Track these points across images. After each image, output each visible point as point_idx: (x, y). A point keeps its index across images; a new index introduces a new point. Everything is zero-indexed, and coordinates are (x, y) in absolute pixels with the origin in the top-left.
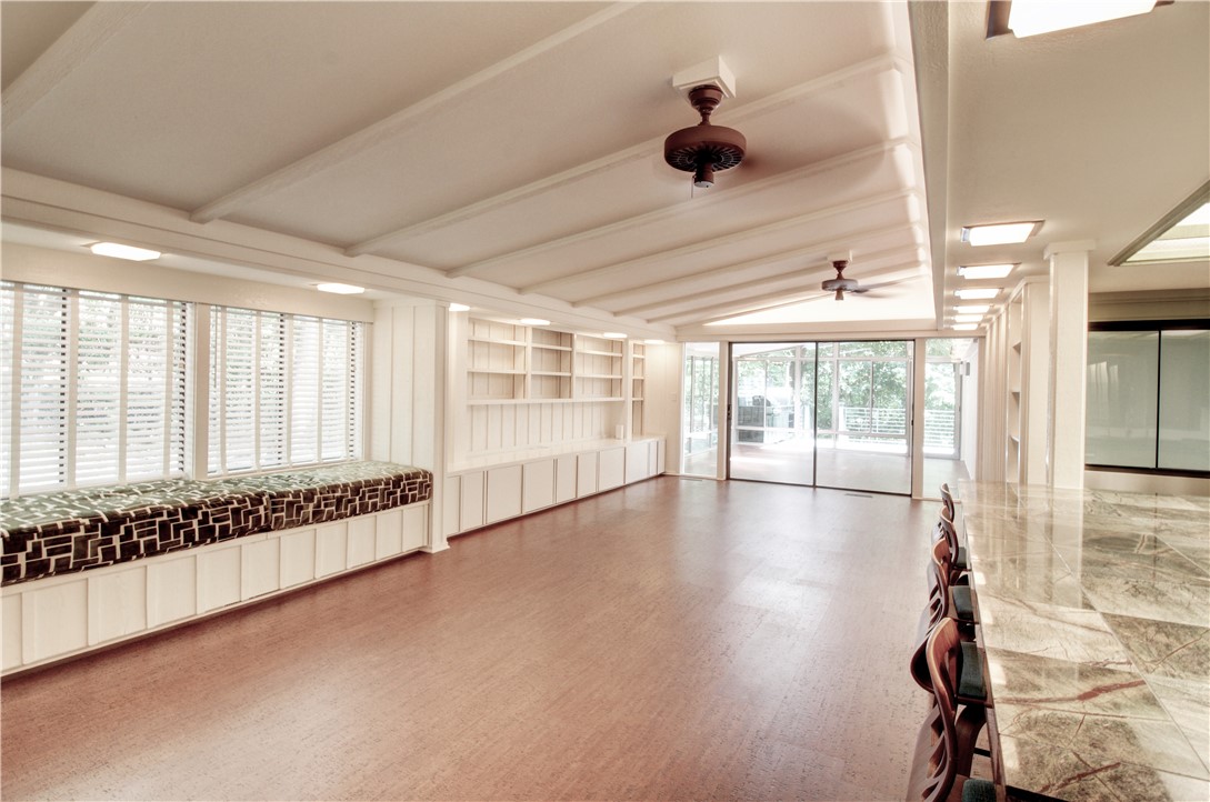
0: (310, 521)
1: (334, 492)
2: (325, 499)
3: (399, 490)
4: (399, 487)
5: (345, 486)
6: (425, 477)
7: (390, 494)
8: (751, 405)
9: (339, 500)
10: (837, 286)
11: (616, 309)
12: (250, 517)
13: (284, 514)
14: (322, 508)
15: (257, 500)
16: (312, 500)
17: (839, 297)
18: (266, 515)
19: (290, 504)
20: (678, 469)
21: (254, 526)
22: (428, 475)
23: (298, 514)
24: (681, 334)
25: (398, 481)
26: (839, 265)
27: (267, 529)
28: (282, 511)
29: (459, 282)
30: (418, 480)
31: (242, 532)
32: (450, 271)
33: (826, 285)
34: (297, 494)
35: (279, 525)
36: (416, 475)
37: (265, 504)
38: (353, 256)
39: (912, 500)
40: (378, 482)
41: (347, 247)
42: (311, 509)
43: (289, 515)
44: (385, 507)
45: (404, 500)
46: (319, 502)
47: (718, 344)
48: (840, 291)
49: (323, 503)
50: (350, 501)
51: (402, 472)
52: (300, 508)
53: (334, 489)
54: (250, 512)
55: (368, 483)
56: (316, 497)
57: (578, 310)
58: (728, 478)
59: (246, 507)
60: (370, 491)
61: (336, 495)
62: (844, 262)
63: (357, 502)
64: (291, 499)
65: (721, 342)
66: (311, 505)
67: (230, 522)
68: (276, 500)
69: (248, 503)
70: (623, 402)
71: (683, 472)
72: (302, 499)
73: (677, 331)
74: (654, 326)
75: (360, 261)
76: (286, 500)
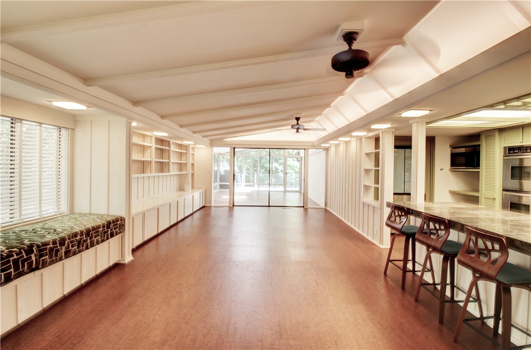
0: (63, 258)
1: (76, 236)
2: (72, 242)
3: (109, 230)
4: (110, 228)
5: (82, 232)
6: (121, 220)
7: (105, 233)
8: (223, 174)
9: (79, 242)
10: (297, 127)
11: (194, 130)
12: (26, 263)
13: (47, 257)
14: (70, 248)
15: (29, 250)
16: (64, 244)
17: (297, 131)
18: (36, 259)
19: (51, 250)
20: (211, 203)
21: (28, 269)
22: (123, 219)
23: (56, 255)
24: (213, 143)
25: (109, 223)
26: (298, 119)
27: (37, 268)
28: (46, 255)
29: (139, 109)
30: (119, 222)
31: (20, 275)
32: (136, 103)
33: (293, 127)
34: (54, 242)
35: (45, 265)
36: (117, 220)
37: (35, 252)
38: (88, 86)
39: (304, 208)
40: (99, 227)
41: (87, 80)
42: (63, 250)
43: (51, 257)
44: (103, 241)
45: (112, 236)
46: (68, 245)
47: (229, 148)
48: (298, 129)
49: (70, 245)
50: (85, 241)
51: (109, 219)
52: (58, 251)
53: (75, 235)
54: (25, 260)
55: (94, 229)
56: (66, 242)
57: (183, 130)
58: (234, 206)
59: (23, 256)
60: (95, 233)
61: (77, 238)
62: (299, 118)
63: (89, 241)
64: (51, 246)
65: (231, 147)
66: (64, 247)
67: (12, 270)
68: (42, 249)
69: (24, 254)
70: (188, 174)
71: (213, 205)
72: (58, 245)
73: (211, 142)
74: (205, 139)
75: (93, 90)
76: (48, 247)
